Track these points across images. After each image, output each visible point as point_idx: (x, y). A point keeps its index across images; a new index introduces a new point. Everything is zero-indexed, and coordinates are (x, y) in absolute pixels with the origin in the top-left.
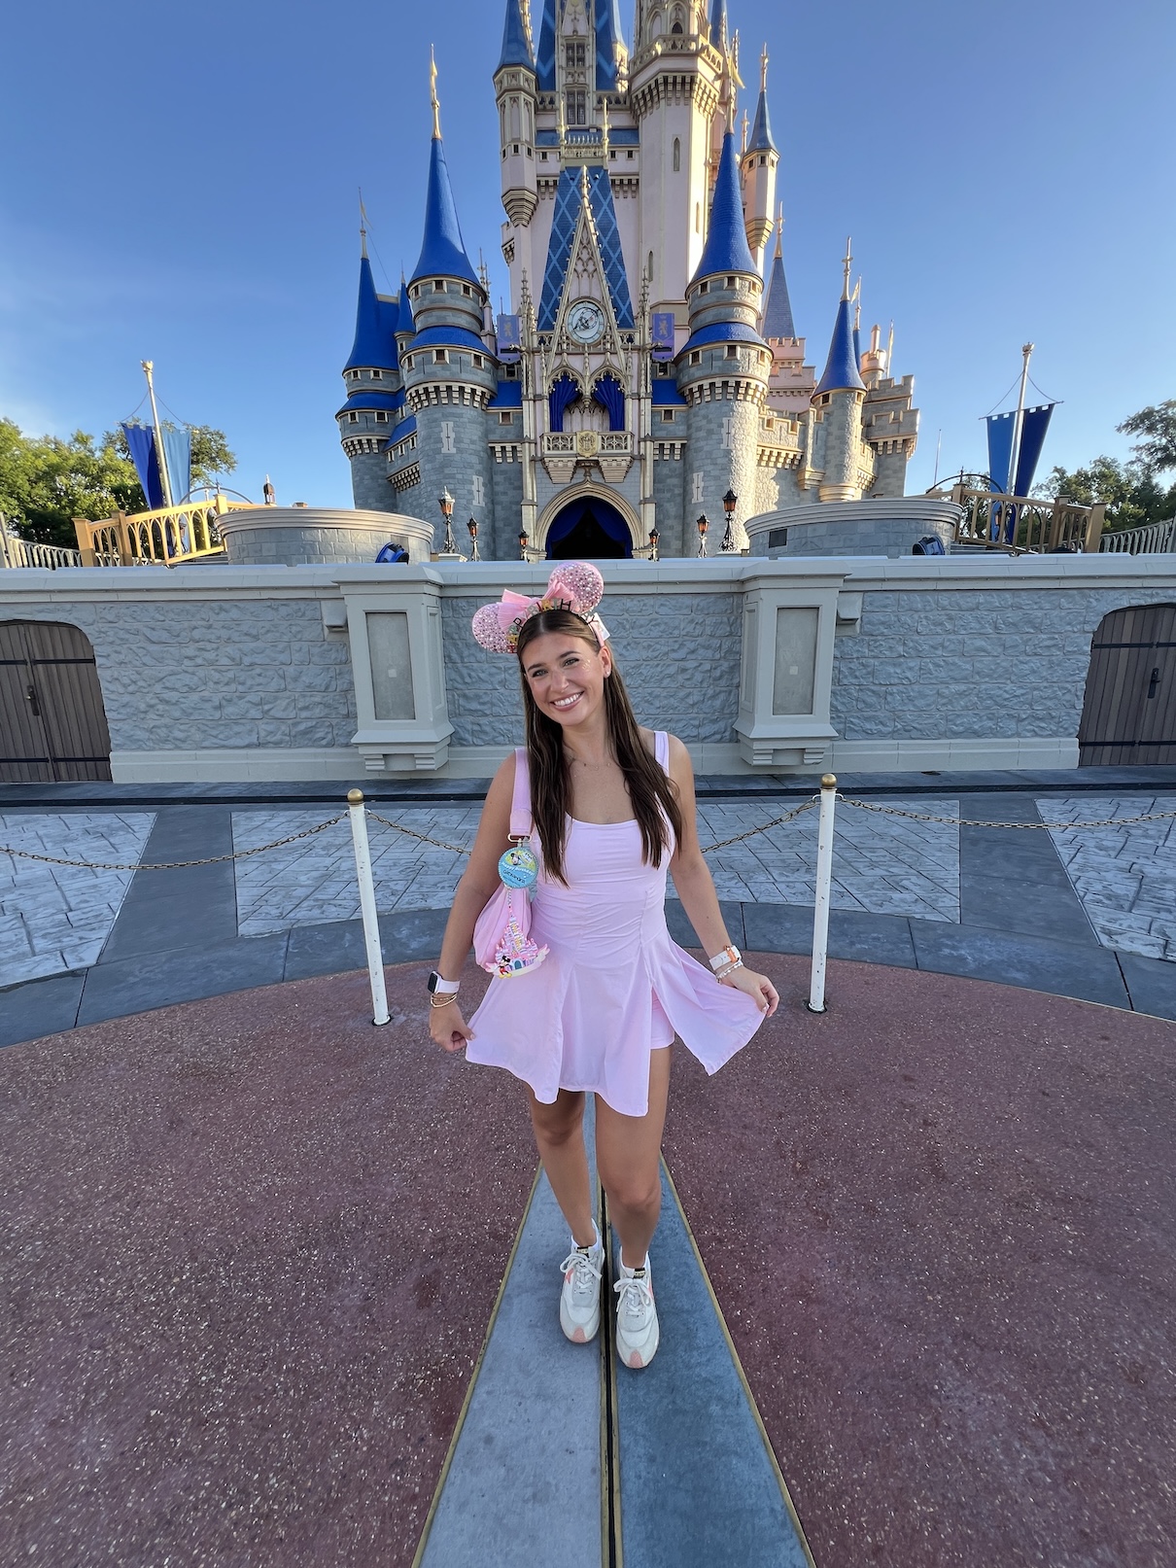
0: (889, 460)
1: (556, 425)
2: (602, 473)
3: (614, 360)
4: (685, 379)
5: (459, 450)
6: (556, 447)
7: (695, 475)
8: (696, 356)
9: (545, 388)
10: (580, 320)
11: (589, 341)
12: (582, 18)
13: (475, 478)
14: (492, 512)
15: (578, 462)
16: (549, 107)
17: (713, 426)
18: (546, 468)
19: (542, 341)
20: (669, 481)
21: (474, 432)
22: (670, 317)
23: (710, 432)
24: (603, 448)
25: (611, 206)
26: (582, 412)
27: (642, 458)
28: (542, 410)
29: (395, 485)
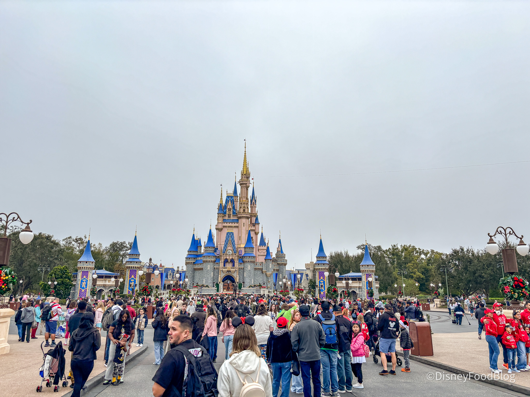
1: (224, 266)
2: (231, 272)
3: (233, 258)
4: (243, 260)
5: (210, 269)
6: (224, 269)
8: (245, 257)
9: (223, 261)
10: (229, 252)
11: (230, 255)
12: (231, 206)
13: (212, 272)
14: (214, 277)
15: (228, 271)
16: (225, 216)
18: (223, 271)
19: (223, 254)
20: (240, 273)
21: (212, 266)
22: (241, 251)
23: (247, 267)
24: (232, 269)
25: (234, 237)
26: (228, 263)
27: (237, 270)
28: (222, 264)
29: (195, 270)
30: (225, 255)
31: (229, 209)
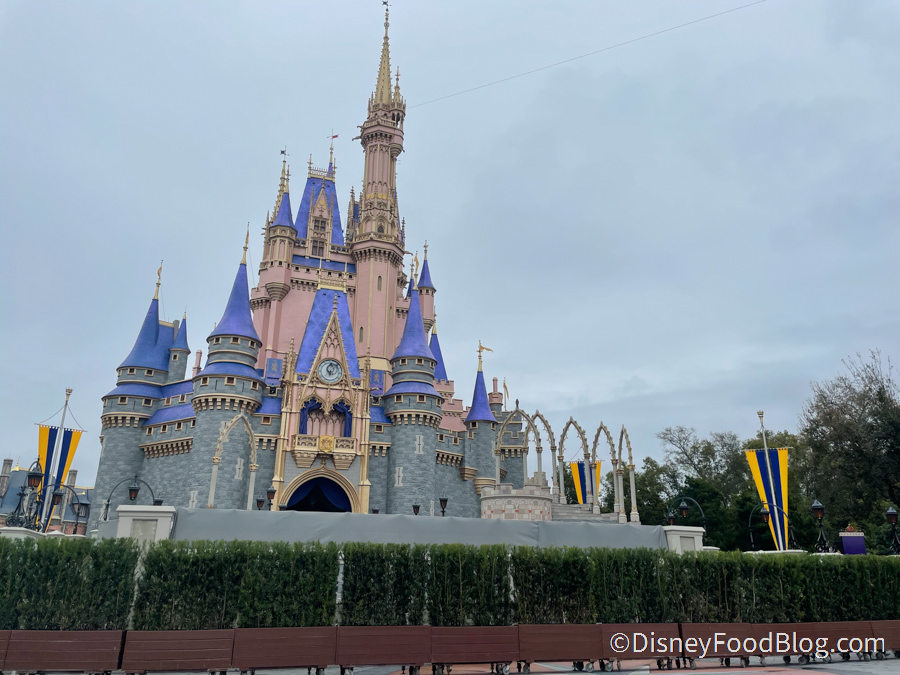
0: (514, 462)
1: (303, 429)
2: (334, 463)
3: (347, 394)
4: (391, 410)
5: (231, 440)
6: (304, 444)
7: (397, 469)
8: (399, 398)
9: (296, 408)
11: (331, 382)
12: (325, 211)
13: (239, 459)
14: (246, 483)
15: (318, 455)
16: (302, 245)
17: (409, 439)
18: (294, 458)
19: (300, 378)
20: (377, 470)
22: (381, 372)
23: (407, 443)
24: (337, 446)
26: (321, 421)
27: (361, 456)
28: (295, 420)
29: (145, 453)
30: (308, 380)
31: (316, 221)
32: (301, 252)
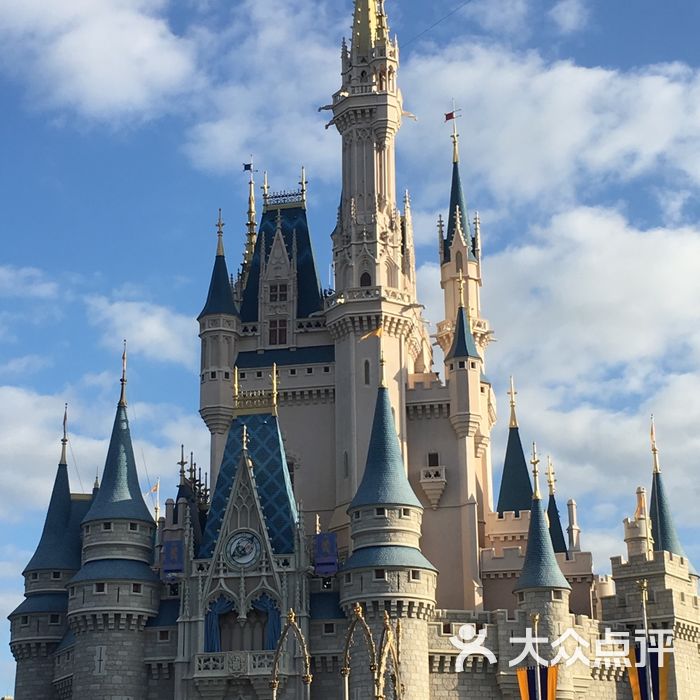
1: (211, 645)
5: (111, 672)
6: (207, 668)
9: (201, 611)
10: (237, 548)
11: (246, 566)
12: (284, 267)
13: (125, 697)
15: (229, 681)
16: (251, 334)
19: (201, 568)
24: (254, 667)
29: (58, 692)
30: (210, 568)
31: (273, 288)
32: (250, 346)
